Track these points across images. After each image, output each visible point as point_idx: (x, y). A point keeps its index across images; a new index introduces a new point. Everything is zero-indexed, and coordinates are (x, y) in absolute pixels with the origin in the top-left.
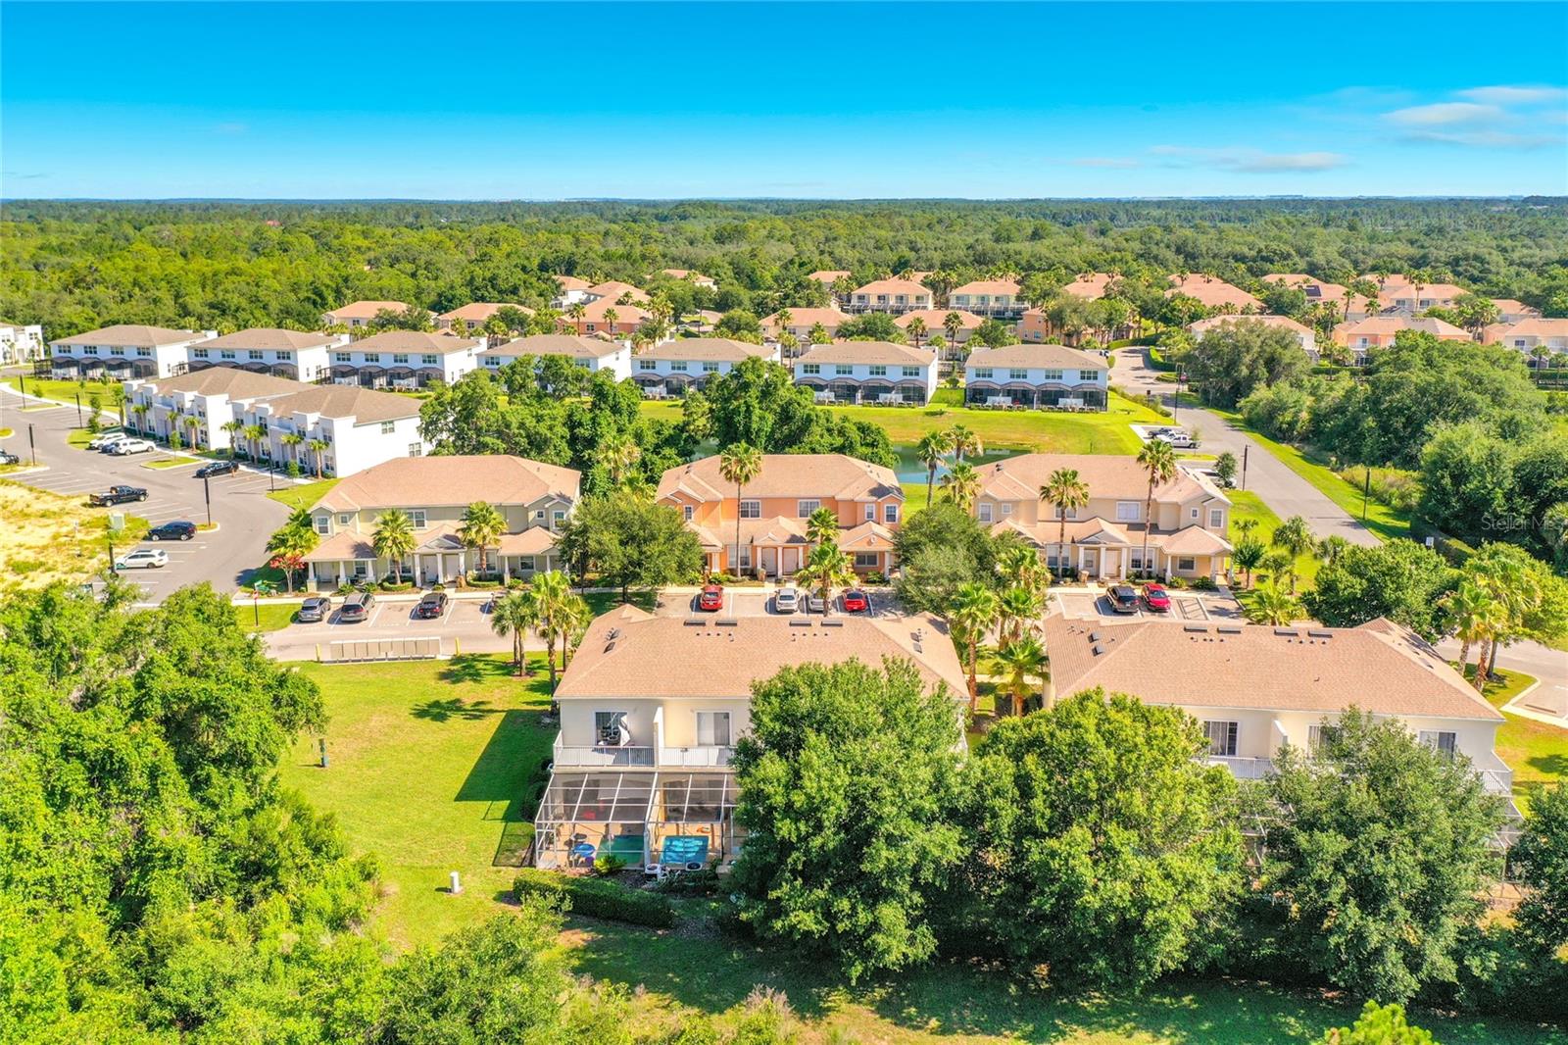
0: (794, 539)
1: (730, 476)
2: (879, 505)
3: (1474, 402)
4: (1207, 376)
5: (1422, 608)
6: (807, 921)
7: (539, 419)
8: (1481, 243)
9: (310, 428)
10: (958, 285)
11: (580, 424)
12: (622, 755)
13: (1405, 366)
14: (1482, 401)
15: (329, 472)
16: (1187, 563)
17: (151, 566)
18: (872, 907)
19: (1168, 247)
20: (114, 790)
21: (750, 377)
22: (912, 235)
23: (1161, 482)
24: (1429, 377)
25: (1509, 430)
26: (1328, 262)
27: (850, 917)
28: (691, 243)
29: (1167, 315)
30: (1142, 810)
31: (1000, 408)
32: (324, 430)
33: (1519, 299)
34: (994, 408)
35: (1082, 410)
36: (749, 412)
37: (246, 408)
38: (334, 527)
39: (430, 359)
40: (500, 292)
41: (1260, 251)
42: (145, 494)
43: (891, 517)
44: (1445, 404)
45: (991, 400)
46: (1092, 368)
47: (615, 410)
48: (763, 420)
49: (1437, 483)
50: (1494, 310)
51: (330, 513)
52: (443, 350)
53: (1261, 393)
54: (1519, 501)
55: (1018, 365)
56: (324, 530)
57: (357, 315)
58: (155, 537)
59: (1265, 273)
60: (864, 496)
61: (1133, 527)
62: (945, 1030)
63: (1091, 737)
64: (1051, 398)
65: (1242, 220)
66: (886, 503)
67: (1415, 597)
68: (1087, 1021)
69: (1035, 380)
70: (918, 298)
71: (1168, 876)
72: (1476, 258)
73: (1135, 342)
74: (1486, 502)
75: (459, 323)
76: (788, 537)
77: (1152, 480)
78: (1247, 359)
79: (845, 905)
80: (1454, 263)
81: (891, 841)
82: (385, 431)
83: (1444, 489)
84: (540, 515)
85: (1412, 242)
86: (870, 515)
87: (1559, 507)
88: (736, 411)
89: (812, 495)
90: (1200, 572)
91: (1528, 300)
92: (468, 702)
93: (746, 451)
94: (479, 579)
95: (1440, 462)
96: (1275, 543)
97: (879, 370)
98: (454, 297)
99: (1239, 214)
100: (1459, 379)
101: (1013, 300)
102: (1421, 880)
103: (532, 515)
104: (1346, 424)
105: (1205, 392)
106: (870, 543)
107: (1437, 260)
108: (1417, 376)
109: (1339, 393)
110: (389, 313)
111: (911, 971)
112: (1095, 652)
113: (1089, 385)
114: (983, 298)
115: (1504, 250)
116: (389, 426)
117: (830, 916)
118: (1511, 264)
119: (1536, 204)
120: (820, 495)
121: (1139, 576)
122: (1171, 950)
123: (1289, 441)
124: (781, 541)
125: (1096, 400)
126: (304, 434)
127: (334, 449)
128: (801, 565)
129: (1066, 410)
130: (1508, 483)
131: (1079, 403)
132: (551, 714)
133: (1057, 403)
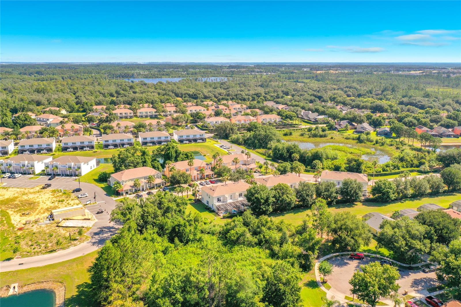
0: (198, 174)
2: (208, 167)
12: (222, 202)
15: (80, 175)
17: (86, 196)
27: (267, 208)
32: (78, 166)
34: (185, 144)
35: (202, 143)
37: (50, 163)
38: (124, 183)
39: (48, 145)
44: (268, 137)
46: (202, 134)
48: (174, 154)
53: (233, 136)
54: (287, 154)
55: (187, 134)
60: (205, 166)
64: (195, 140)
67: (289, 169)
69: (191, 137)
70: (130, 113)
71: (292, 198)
78: (228, 129)
81: (270, 199)
84: (157, 176)
87: (294, 154)
88: (169, 153)
90: (254, 170)
94: (150, 188)
95: (275, 149)
96: (264, 165)
97: (160, 138)
100: (270, 133)
101: (154, 112)
104: (252, 141)
106: (209, 173)
108: (263, 133)
110: (7, 131)
112: (266, 181)
113: (202, 137)
114: (146, 112)
120: (198, 166)
123: (241, 145)
124: (196, 175)
125: (204, 140)
126: (71, 168)
127: (81, 170)
128: (199, 178)
129: (199, 143)
130: (286, 151)
131: (201, 141)
132: (195, 203)
133: (197, 141)
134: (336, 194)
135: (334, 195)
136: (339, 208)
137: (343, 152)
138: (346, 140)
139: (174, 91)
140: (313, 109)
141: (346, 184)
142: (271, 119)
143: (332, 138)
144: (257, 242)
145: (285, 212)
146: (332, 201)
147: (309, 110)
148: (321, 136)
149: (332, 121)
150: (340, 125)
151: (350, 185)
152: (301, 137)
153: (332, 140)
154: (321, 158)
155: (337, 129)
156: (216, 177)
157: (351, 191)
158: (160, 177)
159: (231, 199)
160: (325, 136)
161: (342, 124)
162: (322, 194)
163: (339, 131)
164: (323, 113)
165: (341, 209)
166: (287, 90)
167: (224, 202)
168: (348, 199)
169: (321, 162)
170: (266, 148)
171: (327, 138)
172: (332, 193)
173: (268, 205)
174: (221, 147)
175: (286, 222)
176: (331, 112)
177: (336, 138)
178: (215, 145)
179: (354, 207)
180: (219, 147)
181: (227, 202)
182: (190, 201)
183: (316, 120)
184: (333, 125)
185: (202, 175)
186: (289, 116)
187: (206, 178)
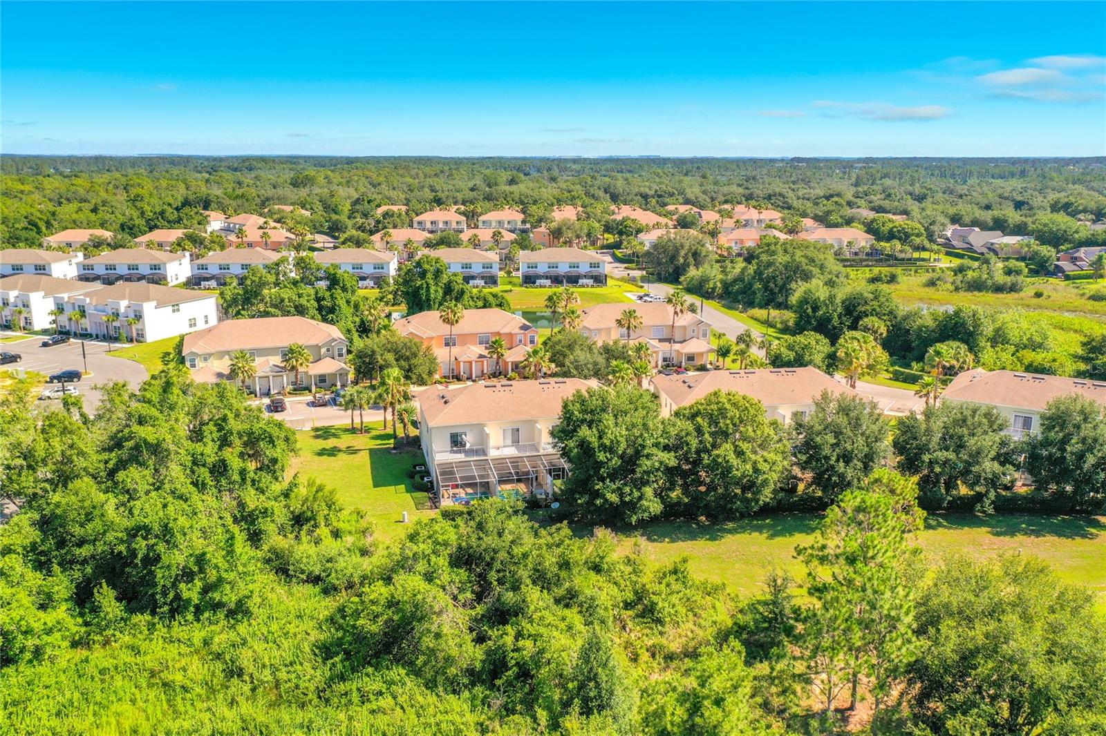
0: (481, 356)
1: (447, 321)
2: (525, 335)
3: (811, 272)
4: (659, 264)
5: (821, 364)
6: (613, 498)
7: (300, 296)
8: (778, 186)
9: (122, 310)
10: (481, 214)
11: (324, 299)
12: (468, 453)
13: (774, 253)
14: (815, 270)
15: (141, 339)
16: (691, 358)
18: (639, 489)
19: (599, 188)
20: (223, 482)
21: (426, 266)
22: (430, 181)
23: (680, 314)
24: (787, 258)
25: (830, 283)
26: (696, 198)
27: (630, 495)
28: (274, 187)
29: (622, 230)
30: (752, 434)
31: (545, 287)
32: (135, 311)
33: (812, 218)
34: (541, 287)
35: (592, 286)
36: (428, 288)
37: (66, 299)
38: (200, 363)
39: (155, 267)
40: (169, 222)
41: (656, 191)
42: (20, 357)
43: (532, 342)
44: (796, 272)
45: (538, 282)
46: (596, 261)
47: (344, 289)
48: (436, 292)
49: (805, 312)
50: (803, 224)
51: (197, 355)
52: (164, 260)
53: (693, 272)
54: (844, 319)
55: (552, 261)
56: (193, 366)
57: (69, 240)
58: (55, 381)
59: (666, 205)
60: (517, 330)
61: (661, 340)
62: (673, 541)
63: (728, 406)
64: (573, 280)
65: (630, 171)
66: (529, 333)
67: (818, 358)
68: (730, 531)
69: (563, 269)
70: (457, 223)
71: (765, 461)
72: (780, 194)
73: (603, 247)
74: (829, 320)
75: (153, 244)
76: (478, 355)
77: (676, 313)
78: (682, 253)
79: (627, 489)
80: (769, 198)
81: (648, 456)
82: (174, 311)
83: (808, 315)
84: (328, 350)
85: (739, 185)
86: (520, 341)
87: (866, 320)
88: (420, 287)
89: (487, 331)
90: (698, 362)
91: (816, 218)
92: (343, 447)
93: (456, 306)
94: (295, 390)
95: (804, 301)
96: (737, 343)
97: (467, 266)
98: (134, 225)
99: (628, 167)
100: (803, 259)
101: (519, 223)
102: (866, 449)
103: (323, 350)
104: (745, 287)
105: (659, 274)
106: (524, 356)
107: (758, 197)
108: (781, 259)
109: (738, 270)
110: (99, 238)
111: (654, 519)
112: (689, 387)
113: (595, 271)
114: (500, 222)
115: (793, 190)
116: (176, 308)
117: (621, 495)
118: (798, 199)
119: (798, 162)
120: (491, 331)
121: (668, 366)
122: (766, 496)
123: (713, 298)
124: (474, 357)
125: (600, 280)
126: (118, 315)
127: (144, 324)
128: (485, 371)
129: (583, 286)
130: (839, 310)
131: (590, 282)
132: (394, 448)
133: (577, 282)
134: (1002, 464)
135: (989, 466)
136: (1011, 533)
137: (1072, 334)
138: (1092, 302)
139: (611, 190)
140: (986, 222)
141: (1057, 420)
142: (840, 241)
143: (1038, 295)
144: (478, 665)
145: (730, 525)
146: (979, 497)
147: (975, 223)
148: (999, 289)
149: (1047, 251)
150: (1074, 260)
151: (1078, 427)
152: (927, 289)
153: (1036, 301)
154: (971, 334)
155: (1063, 272)
157: (1081, 457)
158: (340, 355)
159: (515, 442)
160: (1013, 288)
161: (1082, 256)
162: (926, 458)
163: (1067, 278)
164: (1020, 230)
165: (1020, 538)
166: (924, 190)
167: (477, 452)
168: (1061, 494)
169: (971, 350)
171: (1022, 294)
172: (977, 455)
173: (641, 483)
174: (641, 298)
175: (697, 572)
176: (1045, 225)
177: (1054, 295)
178: (629, 295)
179: (1093, 536)
180: (634, 298)
181: (486, 455)
182: (379, 442)
183: (989, 249)
184: (1048, 259)
185: (497, 363)
186: (899, 232)
187: (511, 374)
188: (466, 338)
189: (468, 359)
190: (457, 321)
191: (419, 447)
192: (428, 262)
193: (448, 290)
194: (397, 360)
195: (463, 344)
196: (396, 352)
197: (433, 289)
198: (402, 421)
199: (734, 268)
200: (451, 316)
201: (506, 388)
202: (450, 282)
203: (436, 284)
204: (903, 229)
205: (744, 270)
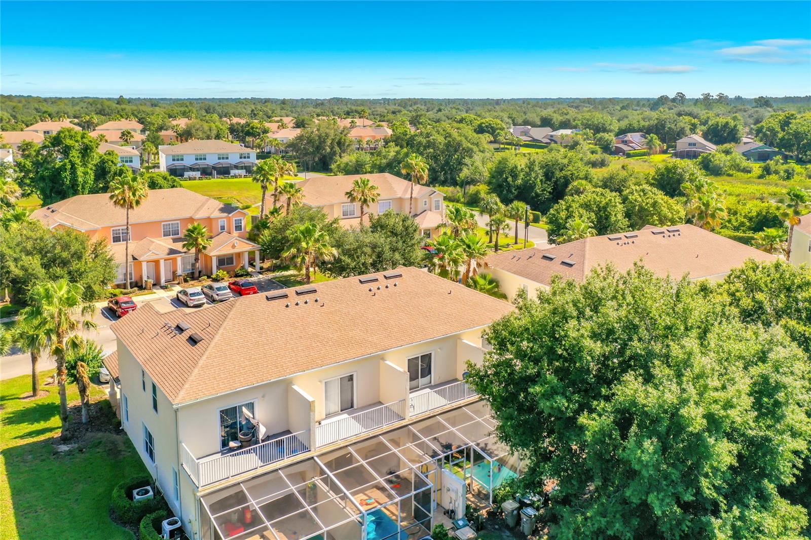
0: (172, 252)
1: (121, 202)
2: (229, 219)
21: (69, 142)
31: (195, 179)
34: (190, 179)
35: (246, 177)
36: (73, 169)
43: (238, 228)
45: (186, 174)
46: (246, 152)
48: (85, 174)
55: (199, 152)
60: (217, 214)
64: (224, 171)
66: (234, 217)
69: (212, 161)
76: (167, 251)
78: (329, 142)
83: (509, 184)
86: (223, 228)
88: (63, 168)
89: (174, 217)
106: (234, 247)
109: (392, 154)
113: (246, 162)
120: (181, 217)
124: (162, 254)
128: (179, 272)
129: (235, 176)
130: (540, 177)
131: (243, 172)
132: (64, 440)
133: (229, 173)
150: (625, 143)
155: (623, 151)
156: (268, 270)
159: (348, 406)
161: (631, 139)
163: (628, 156)
170: (455, 183)
176: (588, 120)
181: (306, 449)
182: (26, 428)
183: (551, 140)
184: (611, 142)
185: (197, 259)
186: (487, 126)
187: (215, 273)
188: (146, 229)
189: (155, 257)
190: (138, 202)
191: (118, 428)
192: (71, 137)
193: (102, 172)
194: (46, 266)
195: (140, 237)
196: (43, 252)
197: (80, 171)
198: (76, 379)
199: (389, 152)
200: (129, 194)
201: (307, 297)
202: (103, 162)
203: (84, 165)
204: (490, 124)
205: (398, 153)
